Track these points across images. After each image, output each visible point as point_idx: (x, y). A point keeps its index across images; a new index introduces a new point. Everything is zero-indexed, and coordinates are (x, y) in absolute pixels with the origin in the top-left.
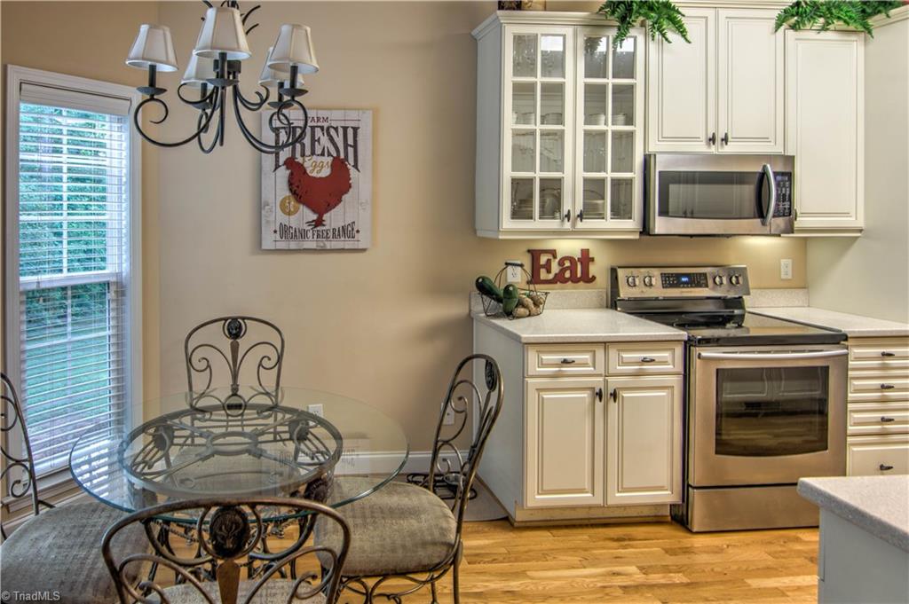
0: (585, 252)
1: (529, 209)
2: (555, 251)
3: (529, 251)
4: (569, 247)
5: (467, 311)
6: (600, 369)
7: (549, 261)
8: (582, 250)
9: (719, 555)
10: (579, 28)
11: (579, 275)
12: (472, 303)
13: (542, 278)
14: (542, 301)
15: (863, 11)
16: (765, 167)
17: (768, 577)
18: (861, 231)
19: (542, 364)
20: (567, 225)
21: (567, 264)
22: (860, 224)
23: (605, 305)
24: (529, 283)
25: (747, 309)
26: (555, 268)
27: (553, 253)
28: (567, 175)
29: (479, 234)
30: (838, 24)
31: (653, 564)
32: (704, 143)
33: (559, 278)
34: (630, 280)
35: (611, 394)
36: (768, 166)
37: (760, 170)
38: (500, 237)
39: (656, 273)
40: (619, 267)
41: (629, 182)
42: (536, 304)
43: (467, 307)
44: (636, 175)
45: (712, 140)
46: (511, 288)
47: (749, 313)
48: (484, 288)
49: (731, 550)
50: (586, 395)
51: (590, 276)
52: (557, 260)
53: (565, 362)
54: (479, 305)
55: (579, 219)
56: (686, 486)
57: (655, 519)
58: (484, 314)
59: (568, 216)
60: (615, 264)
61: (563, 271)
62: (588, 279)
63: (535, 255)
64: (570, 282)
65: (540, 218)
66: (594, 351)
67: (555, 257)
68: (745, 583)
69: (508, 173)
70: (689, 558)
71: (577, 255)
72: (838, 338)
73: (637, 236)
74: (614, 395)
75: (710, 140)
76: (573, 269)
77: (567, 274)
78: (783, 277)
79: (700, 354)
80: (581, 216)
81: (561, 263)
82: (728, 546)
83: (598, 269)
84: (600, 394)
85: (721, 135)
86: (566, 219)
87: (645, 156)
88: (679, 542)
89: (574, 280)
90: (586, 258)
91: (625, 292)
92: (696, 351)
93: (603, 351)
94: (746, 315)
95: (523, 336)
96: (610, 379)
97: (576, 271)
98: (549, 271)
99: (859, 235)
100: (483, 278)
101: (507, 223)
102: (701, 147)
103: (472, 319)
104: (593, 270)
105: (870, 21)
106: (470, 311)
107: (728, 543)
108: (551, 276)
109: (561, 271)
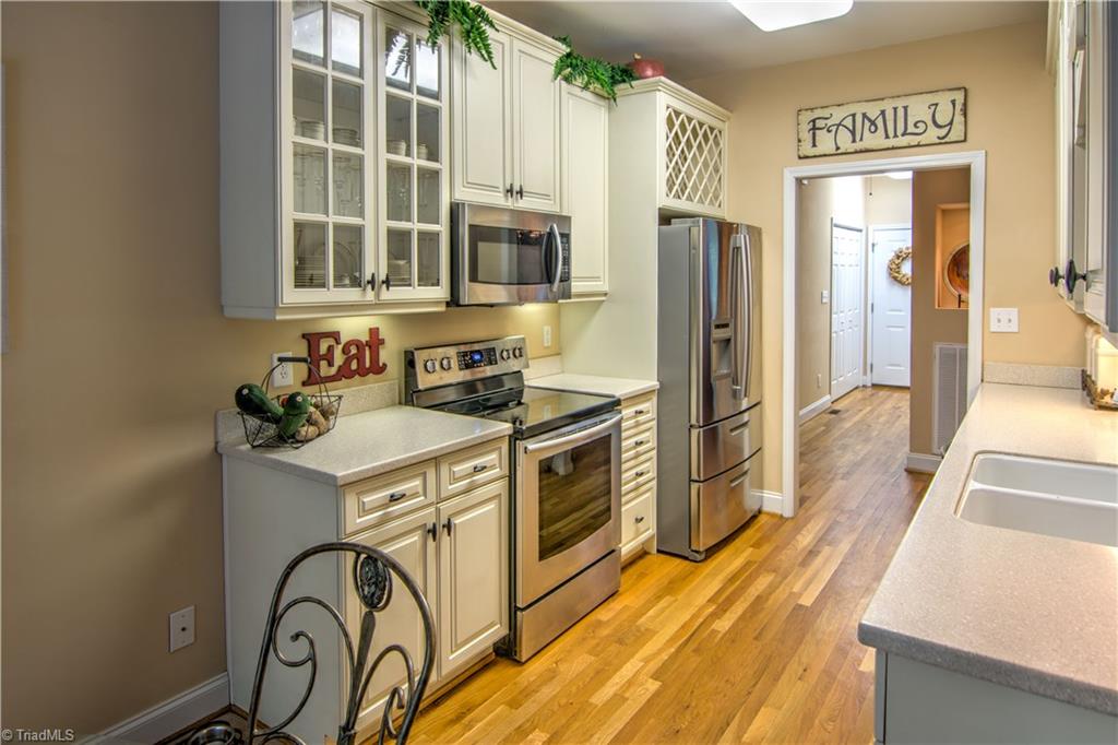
0: (374, 332)
1: (322, 272)
2: (338, 333)
3: (304, 336)
4: (353, 327)
5: (212, 445)
6: (432, 497)
7: (330, 349)
8: (371, 329)
9: (555, 681)
10: (379, 12)
11: (368, 365)
12: (220, 431)
13: (322, 374)
14: (334, 410)
15: (612, 77)
16: (551, 228)
17: (603, 684)
18: (606, 294)
19: (364, 511)
20: (370, 295)
21: (354, 351)
22: (606, 288)
23: (397, 402)
24: (304, 384)
25: (526, 383)
26: (339, 359)
27: (335, 336)
28: (368, 224)
29: (228, 312)
30: (596, 86)
31: (507, 733)
32: (501, 195)
33: (345, 373)
34: (429, 364)
35: (444, 526)
36: (555, 226)
37: (548, 230)
38: (278, 318)
39: (452, 352)
40: (416, 349)
41: (435, 236)
42: (325, 414)
43: (212, 439)
44: (442, 228)
45: (510, 191)
46: (299, 399)
47: (529, 387)
48: (249, 403)
49: (562, 667)
50: (416, 538)
51: (381, 365)
52: (340, 347)
53: (394, 499)
54: (235, 430)
55: (384, 286)
56: (513, 610)
57: (481, 665)
58: (249, 446)
59: (372, 282)
60: (409, 344)
61: (348, 362)
62: (378, 369)
63: (312, 339)
64: (357, 376)
65: (335, 286)
66: (425, 473)
67: (338, 343)
68: (591, 704)
69: (289, 214)
70: (534, 702)
71: (365, 338)
72: (614, 405)
73: (442, 308)
74: (448, 526)
75: (508, 191)
76: (360, 358)
77: (354, 366)
78: (546, 345)
79: (526, 448)
80: (387, 282)
81: (345, 351)
82: (556, 663)
83: (389, 355)
84: (433, 531)
85: (517, 188)
86: (370, 286)
87: (451, 204)
88: (515, 684)
89: (362, 372)
90: (375, 340)
91: (424, 381)
92: (520, 444)
93: (433, 470)
94: (526, 390)
95: (339, 474)
96: (442, 506)
97: (362, 360)
98: (330, 364)
99: (604, 298)
100: (250, 388)
101: (291, 295)
102: (499, 199)
103: (221, 455)
104: (385, 356)
105: (616, 89)
106: (217, 443)
107: (554, 660)
108: (333, 370)
109: (347, 360)
